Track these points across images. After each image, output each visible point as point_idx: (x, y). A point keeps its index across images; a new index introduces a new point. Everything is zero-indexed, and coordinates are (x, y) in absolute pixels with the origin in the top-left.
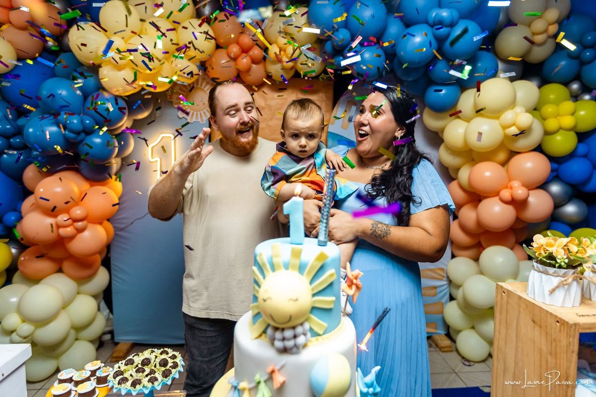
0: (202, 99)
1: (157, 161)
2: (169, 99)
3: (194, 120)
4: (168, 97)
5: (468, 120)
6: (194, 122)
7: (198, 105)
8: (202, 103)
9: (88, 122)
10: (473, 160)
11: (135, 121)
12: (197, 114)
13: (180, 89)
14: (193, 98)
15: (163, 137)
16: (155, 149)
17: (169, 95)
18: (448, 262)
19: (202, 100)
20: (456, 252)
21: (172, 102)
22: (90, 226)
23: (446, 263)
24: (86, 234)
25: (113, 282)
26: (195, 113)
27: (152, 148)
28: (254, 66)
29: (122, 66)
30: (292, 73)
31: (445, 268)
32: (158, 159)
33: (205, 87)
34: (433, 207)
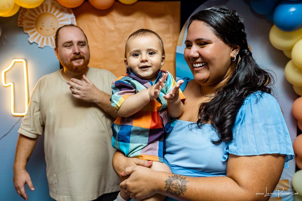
0: (52, 23)
1: (10, 85)
2: (20, 24)
3: (45, 44)
4: (19, 23)
6: (45, 46)
7: (48, 30)
8: (52, 28)
12: (47, 39)
13: (31, 15)
14: (43, 24)
15: (15, 62)
16: (7, 74)
17: (20, 21)
19: (51, 25)
21: (22, 28)
26: (45, 38)
27: (5, 73)
32: (12, 84)
33: (54, 12)
34: (258, 154)
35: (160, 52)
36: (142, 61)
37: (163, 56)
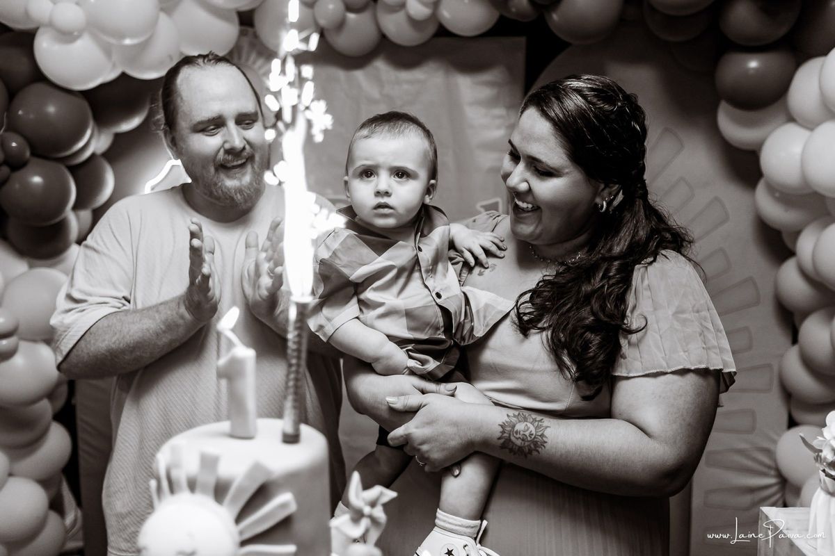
5: (811, 125)
9: (14, 144)
10: (828, 214)
11: (118, 137)
18: (780, 435)
20: (798, 416)
22: (23, 345)
23: (775, 437)
24: (18, 361)
25: (81, 453)
27: (153, 188)
28: (351, 16)
29: (76, 33)
30: (431, 30)
31: (771, 447)
34: (669, 371)
35: (423, 174)
36: (378, 194)
37: (433, 181)
